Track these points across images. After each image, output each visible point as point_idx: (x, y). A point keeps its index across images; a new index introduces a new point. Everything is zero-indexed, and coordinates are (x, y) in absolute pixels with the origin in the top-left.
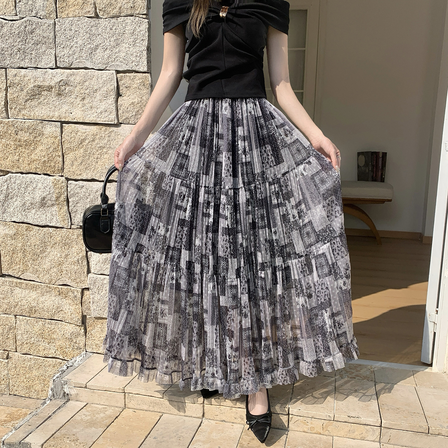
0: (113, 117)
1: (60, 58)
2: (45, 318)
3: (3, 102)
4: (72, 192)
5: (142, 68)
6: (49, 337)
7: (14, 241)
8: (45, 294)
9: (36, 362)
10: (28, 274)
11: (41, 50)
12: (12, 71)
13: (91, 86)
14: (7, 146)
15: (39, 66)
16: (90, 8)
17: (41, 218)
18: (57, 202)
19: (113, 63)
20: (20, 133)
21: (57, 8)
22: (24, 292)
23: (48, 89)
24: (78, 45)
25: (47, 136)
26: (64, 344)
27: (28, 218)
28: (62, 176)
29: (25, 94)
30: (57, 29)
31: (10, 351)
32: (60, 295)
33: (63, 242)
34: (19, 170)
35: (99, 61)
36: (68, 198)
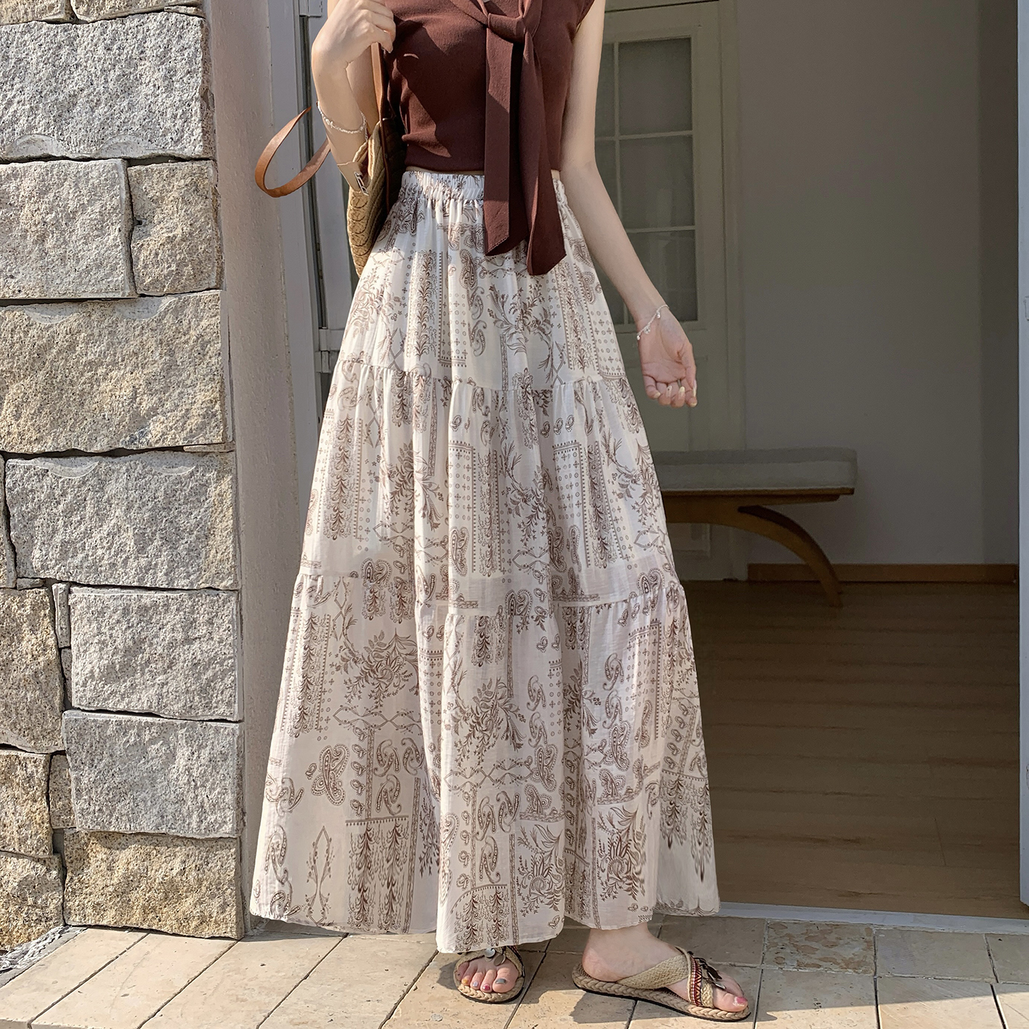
4: (17, 489)
5: (190, 148)
13: (61, 204)
24: (25, 96)
26: (3, 910)
35: (80, 136)
36: (6, 504)
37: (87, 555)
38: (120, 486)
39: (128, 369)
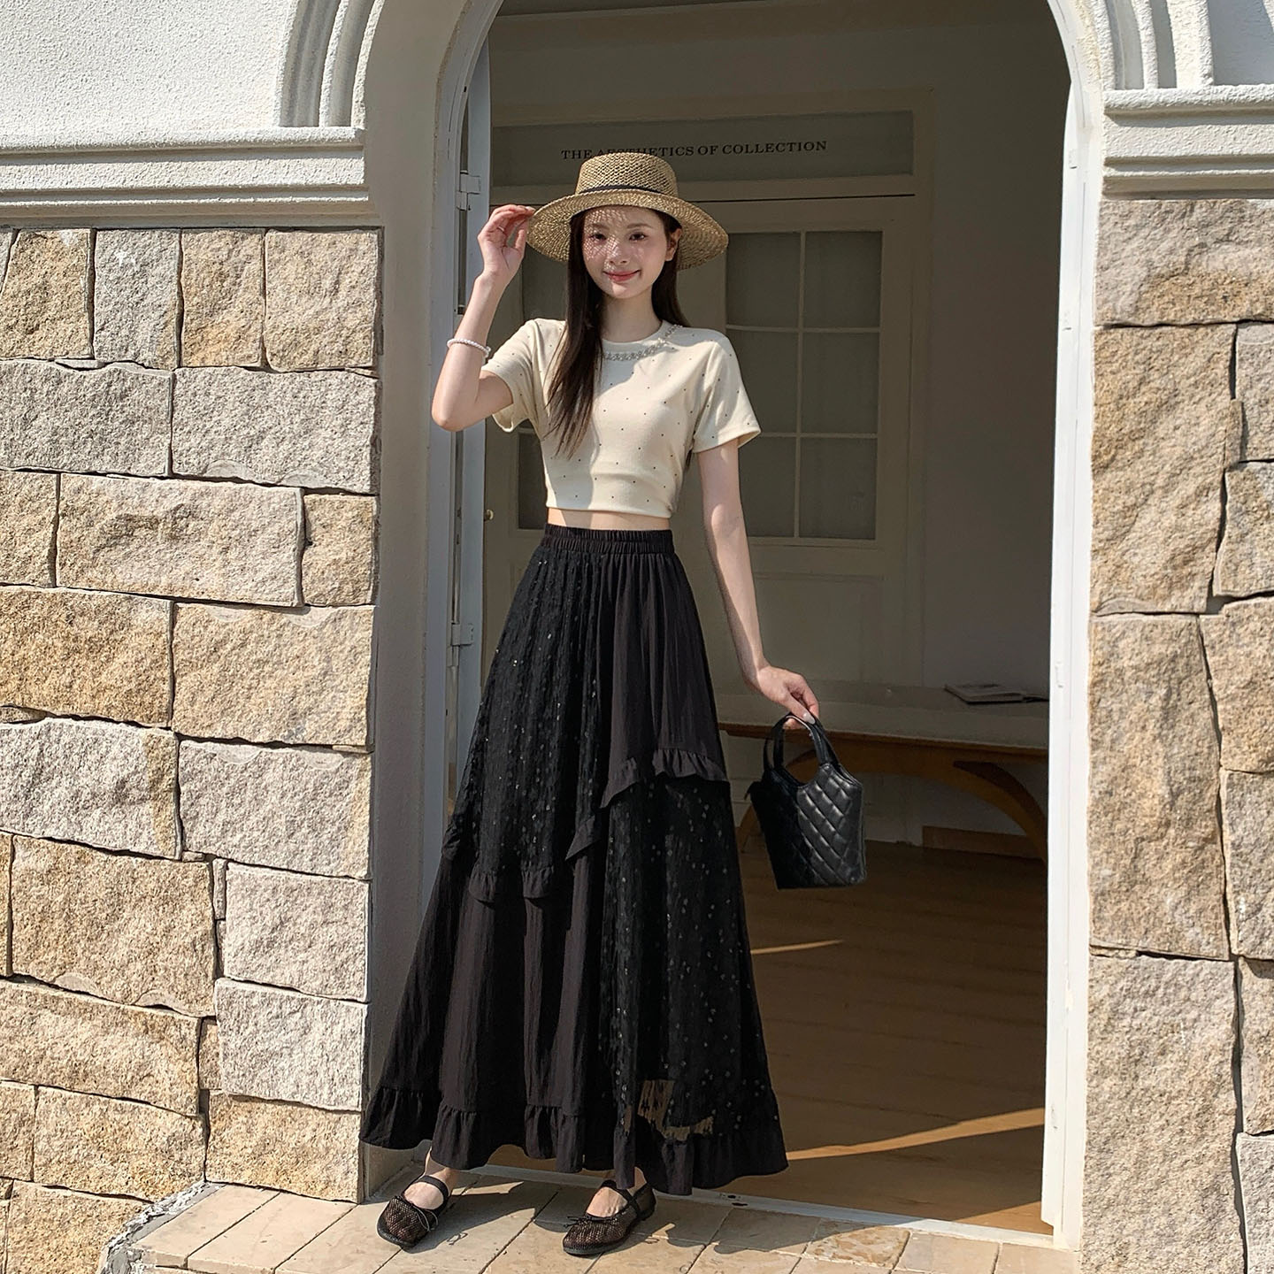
0: (291, 590)
1: (181, 455)
3: (47, 549)
4: (188, 769)
10: (74, 974)
11: (139, 436)
12: (72, 481)
13: (245, 522)
14: (47, 651)
15: (132, 472)
16: (251, 349)
17: (114, 832)
18: (152, 794)
19: (297, 472)
20: (79, 620)
21: (180, 344)
23: (149, 525)
24: (222, 428)
25: (138, 630)
27: (84, 831)
28: (168, 729)
29: (97, 534)
30: (177, 392)
33: (162, 894)
34: (69, 711)
35: (265, 466)
36: (177, 782)
37: (245, 836)
38: (277, 775)
39: (292, 669)
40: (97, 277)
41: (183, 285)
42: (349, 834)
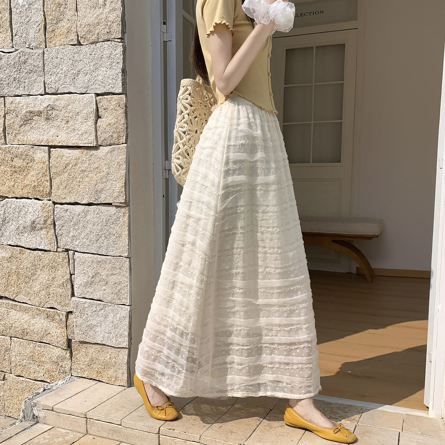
0: (93, 138)
1: (48, 84)
2: (36, 340)
3: (2, 128)
4: (58, 216)
5: (118, 90)
6: (39, 359)
7: (10, 264)
8: (36, 317)
9: (28, 384)
10: (21, 296)
11: (33, 79)
12: (9, 99)
13: (74, 110)
14: (5, 172)
15: (31, 93)
16: (73, 37)
17: (32, 242)
18: (45, 226)
20: (15, 159)
21: (46, 38)
22: (18, 314)
23: (38, 115)
24: (63, 71)
25: (37, 162)
26: (51, 367)
27: (22, 241)
28: (50, 200)
29: (19, 120)
30: (45, 58)
31: (6, 372)
32: (48, 318)
33: (50, 265)
34: (14, 195)
35: (81, 86)
36: (54, 221)
37: (80, 241)
38: (91, 217)
39: (95, 173)
40: (13, 12)
41: (45, 11)
42: (121, 239)
